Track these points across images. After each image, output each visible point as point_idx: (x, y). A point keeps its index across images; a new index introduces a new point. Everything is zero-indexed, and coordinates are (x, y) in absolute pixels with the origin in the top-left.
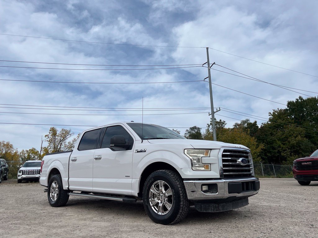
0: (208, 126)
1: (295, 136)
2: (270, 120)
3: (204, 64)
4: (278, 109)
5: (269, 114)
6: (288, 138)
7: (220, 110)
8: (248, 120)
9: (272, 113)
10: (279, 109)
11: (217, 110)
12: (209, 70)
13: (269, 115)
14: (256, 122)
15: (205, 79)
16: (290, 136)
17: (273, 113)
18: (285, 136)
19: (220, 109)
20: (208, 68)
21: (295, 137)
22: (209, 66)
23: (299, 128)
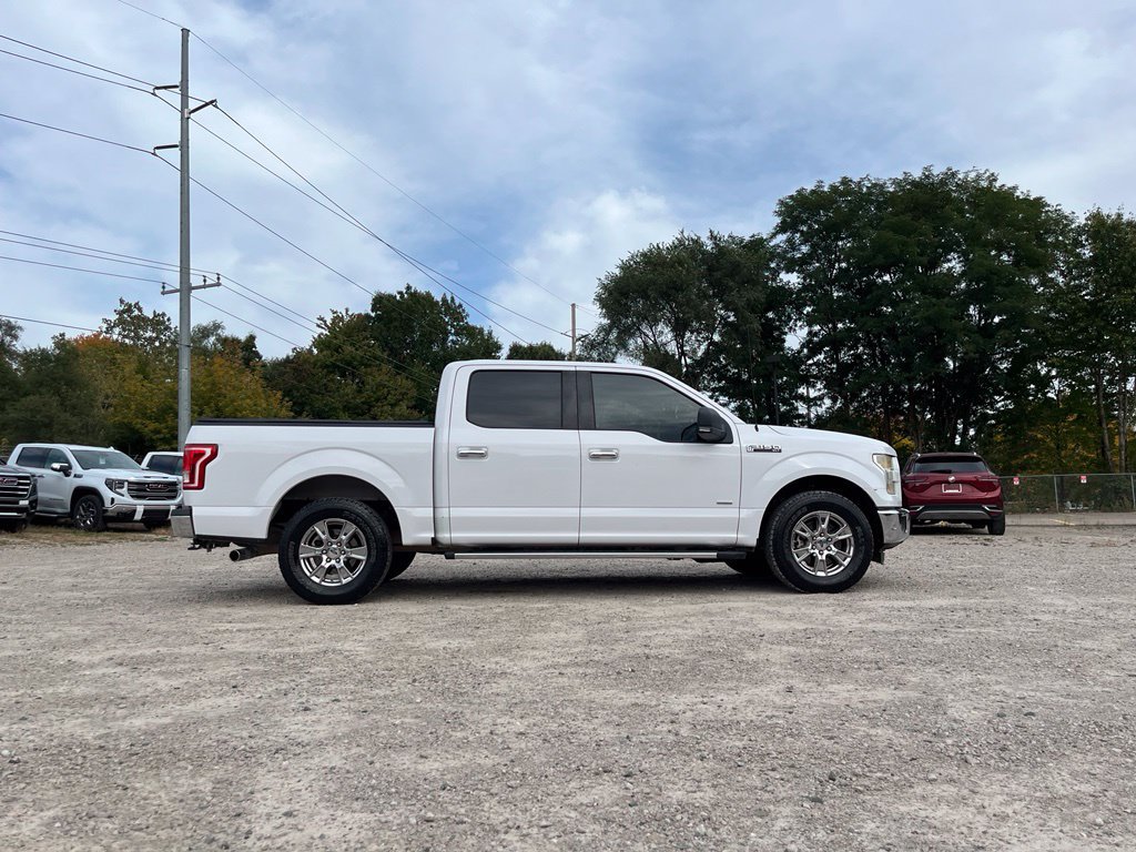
0: (105, 326)
1: (393, 402)
2: (318, 343)
3: (165, 88)
4: (347, 310)
5: (319, 322)
6: (374, 406)
7: (218, 284)
8: (217, 326)
9: (329, 322)
10: (350, 313)
11: (205, 281)
12: (185, 121)
13: (318, 326)
14: (252, 338)
15: (158, 148)
16: (377, 400)
17: (334, 320)
18: (363, 400)
19: (218, 278)
20: (182, 112)
21: (393, 405)
22: (184, 103)
23: (403, 382)
